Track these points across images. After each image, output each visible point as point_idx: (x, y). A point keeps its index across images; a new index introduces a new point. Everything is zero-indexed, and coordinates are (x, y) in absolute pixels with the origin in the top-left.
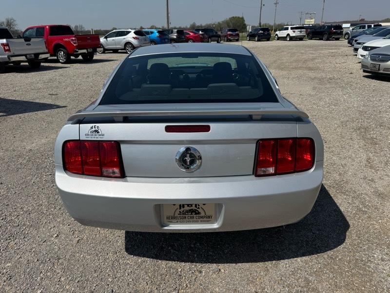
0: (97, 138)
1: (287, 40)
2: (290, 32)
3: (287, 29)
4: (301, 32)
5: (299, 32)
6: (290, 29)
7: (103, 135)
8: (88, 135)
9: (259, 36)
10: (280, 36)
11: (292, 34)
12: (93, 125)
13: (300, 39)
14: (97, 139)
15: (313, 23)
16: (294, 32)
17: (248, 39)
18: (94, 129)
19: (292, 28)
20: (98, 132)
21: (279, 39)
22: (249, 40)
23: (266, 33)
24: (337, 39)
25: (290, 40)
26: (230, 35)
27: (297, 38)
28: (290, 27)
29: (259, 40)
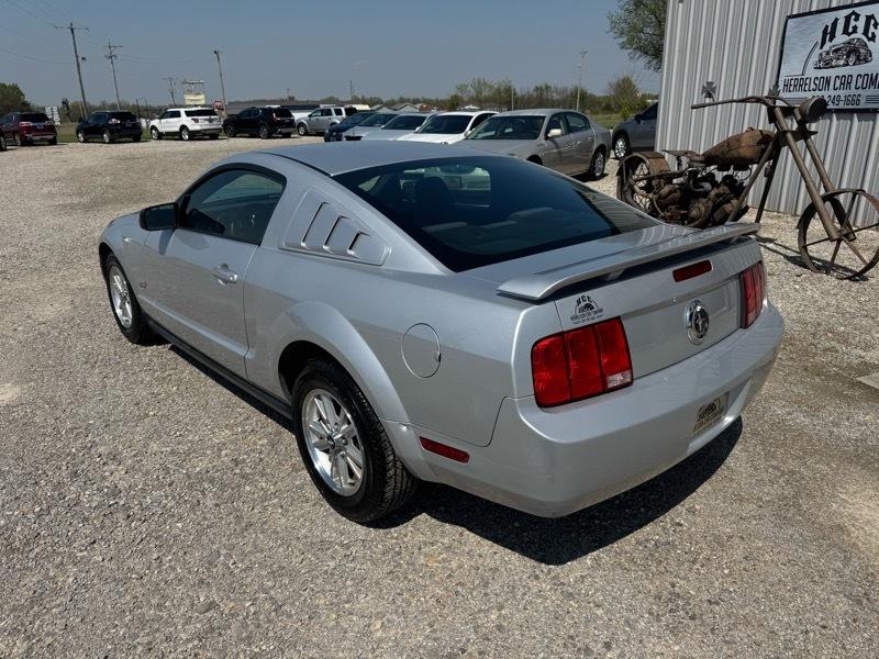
0: (593, 319)
1: (182, 139)
2: (185, 120)
3: (177, 115)
4: (210, 121)
5: (207, 122)
6: (183, 114)
7: (601, 311)
8: (576, 317)
9: (112, 132)
10: (162, 129)
11: (193, 126)
12: (580, 295)
13: (212, 135)
14: (594, 321)
15: (203, 102)
16: (196, 121)
17: (82, 139)
18: (583, 304)
19: (189, 114)
20: (592, 308)
21: (161, 136)
22: (85, 141)
23: (129, 124)
24: (287, 136)
25: (191, 139)
26: (29, 129)
27: (205, 135)
28: (182, 111)
29: (112, 141)
